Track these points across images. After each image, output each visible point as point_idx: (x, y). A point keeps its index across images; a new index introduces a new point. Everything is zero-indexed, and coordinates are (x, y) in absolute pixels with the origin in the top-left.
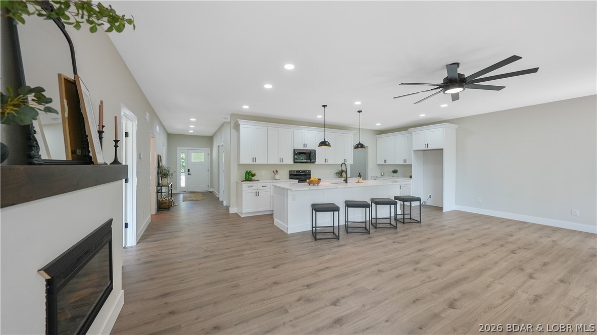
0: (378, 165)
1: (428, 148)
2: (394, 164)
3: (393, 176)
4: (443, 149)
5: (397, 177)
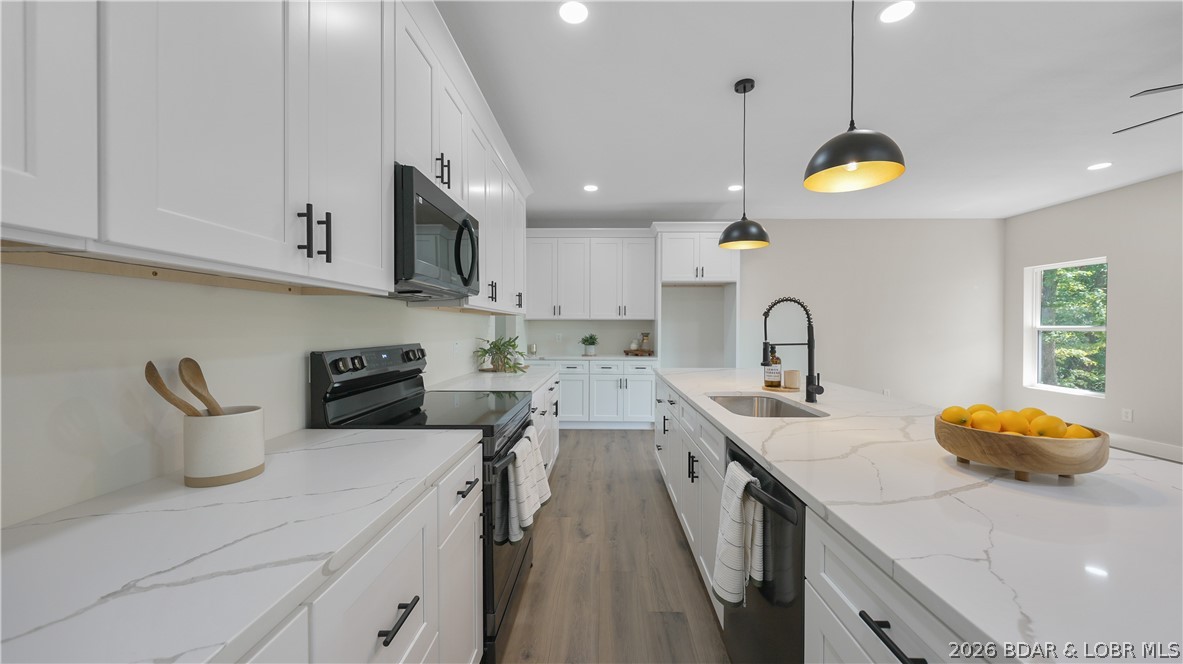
0: (526, 321)
1: (704, 280)
2: (588, 318)
3: (585, 355)
4: (734, 284)
5: (595, 355)
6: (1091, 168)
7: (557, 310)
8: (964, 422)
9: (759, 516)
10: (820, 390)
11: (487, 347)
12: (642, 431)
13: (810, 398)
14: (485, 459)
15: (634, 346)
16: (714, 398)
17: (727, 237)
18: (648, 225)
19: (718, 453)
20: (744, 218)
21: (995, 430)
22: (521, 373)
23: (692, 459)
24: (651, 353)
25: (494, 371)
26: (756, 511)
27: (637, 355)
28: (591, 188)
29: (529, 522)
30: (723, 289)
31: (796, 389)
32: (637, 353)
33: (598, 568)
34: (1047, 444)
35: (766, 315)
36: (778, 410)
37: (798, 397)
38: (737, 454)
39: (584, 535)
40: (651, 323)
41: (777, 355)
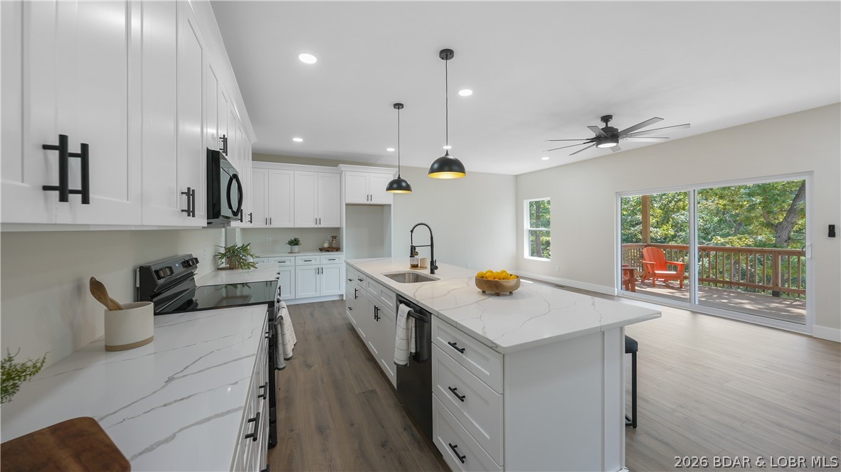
0: (242, 229)
1: (372, 202)
2: (293, 226)
3: (291, 253)
4: (390, 205)
5: (299, 252)
7: (267, 221)
8: (483, 277)
9: (413, 325)
10: (436, 268)
11: (223, 251)
12: (334, 301)
13: (432, 272)
15: (326, 245)
16: (386, 276)
17: (390, 187)
18: (336, 165)
19: (392, 303)
20: (399, 177)
21: (492, 279)
22: (252, 269)
23: (376, 309)
24: (338, 249)
25: (231, 268)
26: (412, 322)
27: (328, 251)
28: (298, 140)
29: (290, 354)
30: (384, 209)
31: (426, 268)
32: (327, 250)
33: (322, 381)
34: (505, 283)
35: (412, 231)
36: (418, 279)
37: (427, 272)
38: (402, 300)
39: (309, 367)
40: (338, 230)
41: (416, 250)
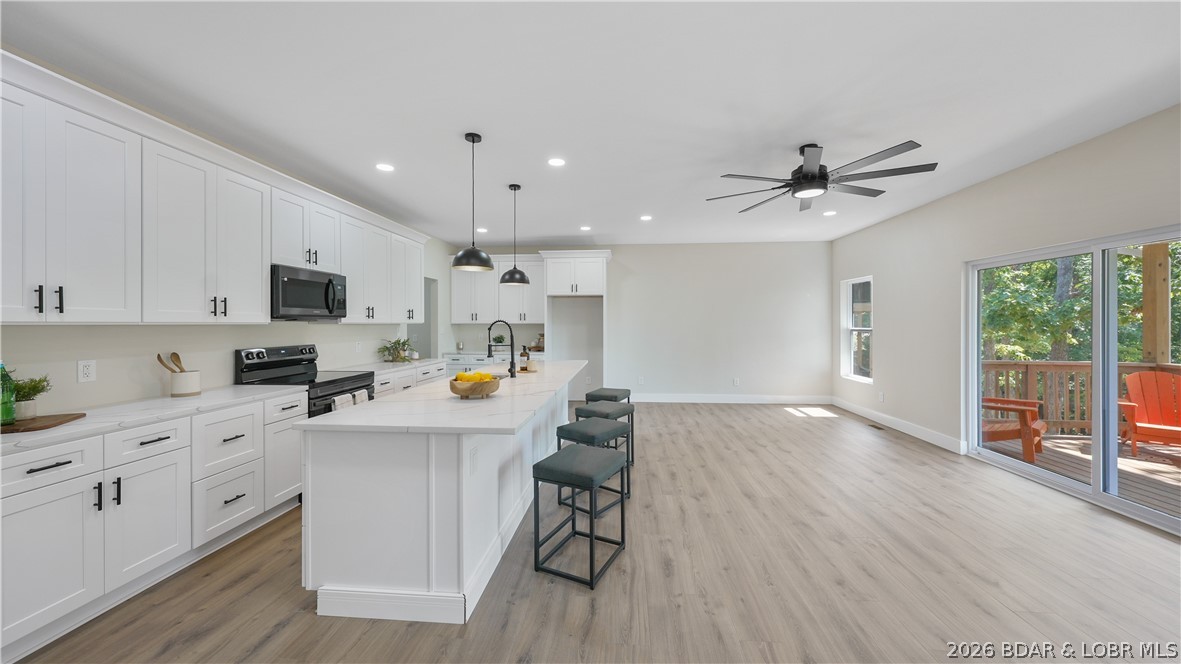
0: (453, 325)
1: (578, 294)
4: (602, 297)
6: (825, 214)
7: (474, 316)
11: (389, 346)
14: (309, 399)
15: (533, 344)
20: (515, 268)
35: (490, 329)
